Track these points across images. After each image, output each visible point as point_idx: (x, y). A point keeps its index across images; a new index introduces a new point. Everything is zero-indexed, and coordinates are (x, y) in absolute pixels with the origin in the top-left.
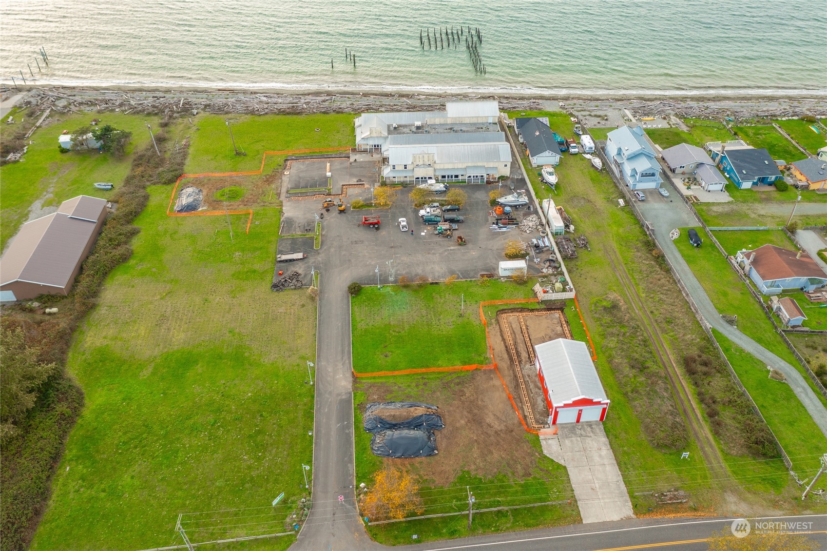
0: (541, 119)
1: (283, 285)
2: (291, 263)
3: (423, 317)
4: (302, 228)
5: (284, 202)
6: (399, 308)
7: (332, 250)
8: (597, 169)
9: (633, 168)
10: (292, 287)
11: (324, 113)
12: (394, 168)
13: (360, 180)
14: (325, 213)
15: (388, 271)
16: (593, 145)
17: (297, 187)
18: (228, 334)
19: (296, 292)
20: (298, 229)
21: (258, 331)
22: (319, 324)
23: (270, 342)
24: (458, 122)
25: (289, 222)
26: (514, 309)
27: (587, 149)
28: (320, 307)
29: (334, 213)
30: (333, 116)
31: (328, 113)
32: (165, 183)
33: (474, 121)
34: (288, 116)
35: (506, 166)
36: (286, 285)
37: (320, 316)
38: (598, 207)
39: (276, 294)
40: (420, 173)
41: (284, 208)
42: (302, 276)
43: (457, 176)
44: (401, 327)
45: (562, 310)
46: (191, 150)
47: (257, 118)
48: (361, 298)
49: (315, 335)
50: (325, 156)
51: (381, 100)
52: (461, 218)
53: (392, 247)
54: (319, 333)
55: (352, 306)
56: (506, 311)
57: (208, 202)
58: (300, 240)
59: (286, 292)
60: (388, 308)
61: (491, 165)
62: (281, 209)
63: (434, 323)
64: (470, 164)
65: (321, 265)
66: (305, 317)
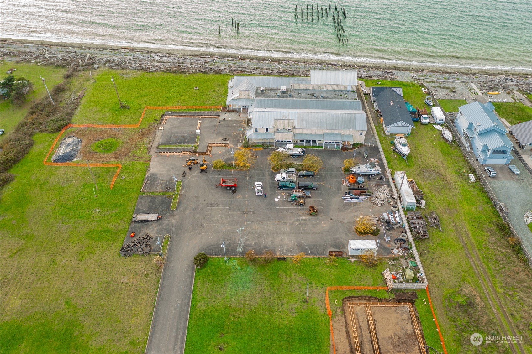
0: (395, 89)
1: (131, 250)
2: (145, 224)
3: (266, 299)
4: (164, 185)
5: (153, 157)
6: (243, 287)
7: (187, 212)
8: (447, 140)
9: (485, 144)
10: (140, 253)
11: (205, 73)
12: (256, 131)
13: (225, 139)
14: (187, 171)
15: (237, 240)
16: (443, 117)
17: (167, 142)
18: (63, 306)
19: (144, 258)
20: (159, 187)
21: (95, 304)
22: (159, 300)
23: (104, 319)
24: (319, 89)
25: (153, 178)
26: (362, 297)
27: (438, 120)
28: (164, 278)
29: (196, 172)
30: (212, 76)
31: (208, 73)
32: (51, 132)
33: (334, 88)
34: (174, 74)
35: (361, 134)
36: (135, 249)
37: (161, 290)
38: (448, 181)
39: (123, 259)
40: (280, 137)
41: (151, 163)
42: (153, 240)
43: (314, 141)
44: (242, 311)
45: (413, 302)
46: (83, 101)
47: (147, 75)
48: (206, 271)
49: (151, 313)
50: (198, 114)
51: (255, 64)
52: (315, 185)
53: (245, 213)
54: (156, 312)
55: (195, 280)
56: (353, 298)
57: (84, 153)
58: (159, 198)
59: (133, 258)
60: (231, 286)
61: (347, 133)
62: (149, 164)
63: (276, 308)
64: (327, 131)
65: (174, 229)
66: (146, 290)
